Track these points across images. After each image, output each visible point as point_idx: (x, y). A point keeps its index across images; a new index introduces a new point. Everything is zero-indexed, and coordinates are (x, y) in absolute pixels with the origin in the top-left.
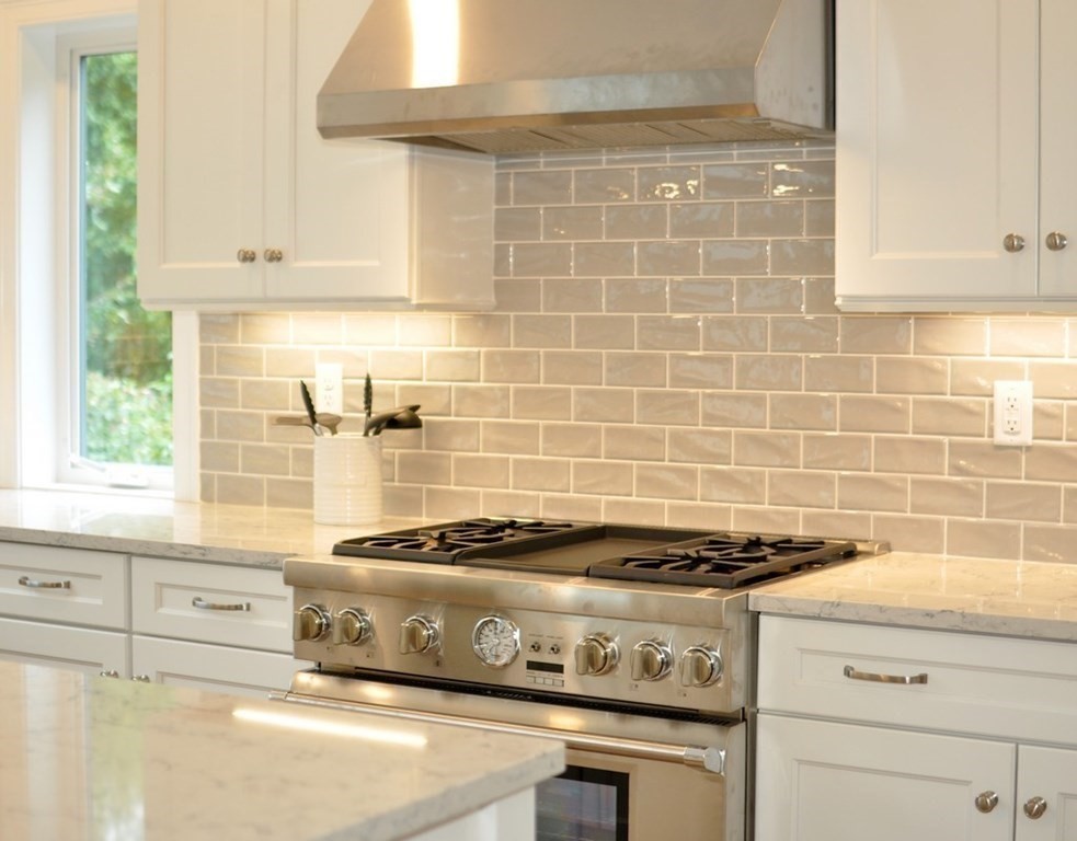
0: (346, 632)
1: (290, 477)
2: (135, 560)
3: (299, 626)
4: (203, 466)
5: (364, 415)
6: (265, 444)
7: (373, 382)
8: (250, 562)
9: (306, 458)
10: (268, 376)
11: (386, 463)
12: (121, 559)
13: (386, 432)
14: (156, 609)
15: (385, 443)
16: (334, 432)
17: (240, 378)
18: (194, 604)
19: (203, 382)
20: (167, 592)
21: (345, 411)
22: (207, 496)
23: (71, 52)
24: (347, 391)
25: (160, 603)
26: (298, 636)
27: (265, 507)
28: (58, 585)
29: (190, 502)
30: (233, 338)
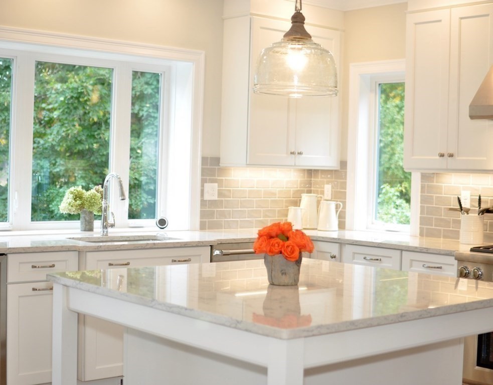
0: (474, 275)
1: (451, 229)
2: (403, 252)
3: (459, 273)
4: (421, 224)
5: (478, 209)
6: (443, 217)
7: (482, 198)
8: (443, 253)
9: (458, 223)
10: (444, 194)
11: (485, 225)
12: (399, 252)
13: (486, 214)
14: (410, 268)
15: (485, 218)
16: (468, 214)
17: (435, 195)
18: (423, 266)
19: (421, 196)
20: (414, 263)
21: (471, 207)
22: (421, 234)
23: (376, 82)
24: (472, 200)
25: (411, 266)
26: (459, 276)
27: (442, 239)
28: (377, 260)
29: (416, 236)
30: (433, 182)
